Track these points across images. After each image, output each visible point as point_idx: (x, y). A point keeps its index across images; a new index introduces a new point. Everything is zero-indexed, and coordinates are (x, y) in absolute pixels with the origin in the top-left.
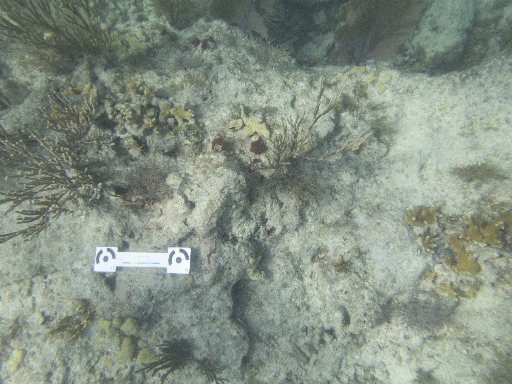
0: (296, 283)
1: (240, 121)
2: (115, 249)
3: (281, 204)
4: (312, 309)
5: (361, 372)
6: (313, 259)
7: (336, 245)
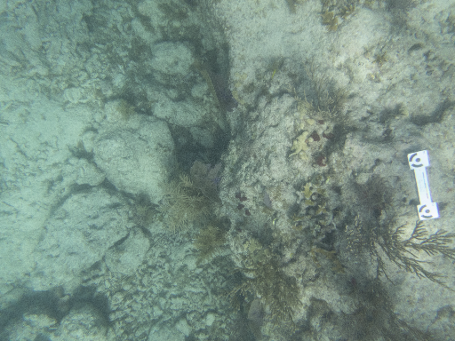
0: (399, 87)
1: (301, 154)
2: (419, 207)
3: (349, 112)
4: (413, 73)
5: (445, 30)
6: (379, 81)
7: (365, 69)
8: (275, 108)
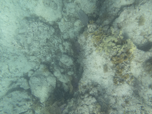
6: (124, 107)
7: (121, 102)
8: (89, 100)
